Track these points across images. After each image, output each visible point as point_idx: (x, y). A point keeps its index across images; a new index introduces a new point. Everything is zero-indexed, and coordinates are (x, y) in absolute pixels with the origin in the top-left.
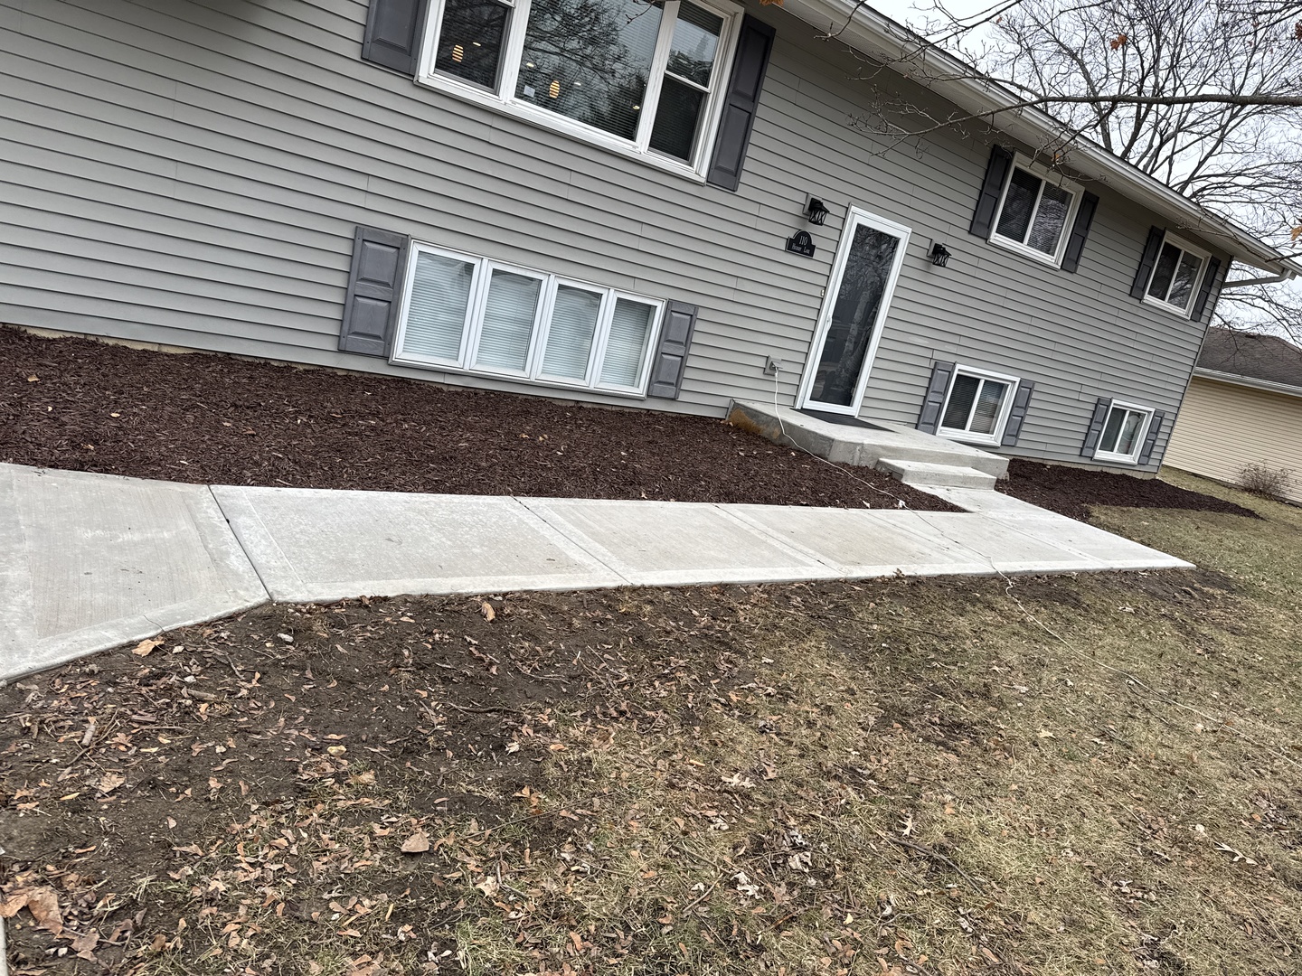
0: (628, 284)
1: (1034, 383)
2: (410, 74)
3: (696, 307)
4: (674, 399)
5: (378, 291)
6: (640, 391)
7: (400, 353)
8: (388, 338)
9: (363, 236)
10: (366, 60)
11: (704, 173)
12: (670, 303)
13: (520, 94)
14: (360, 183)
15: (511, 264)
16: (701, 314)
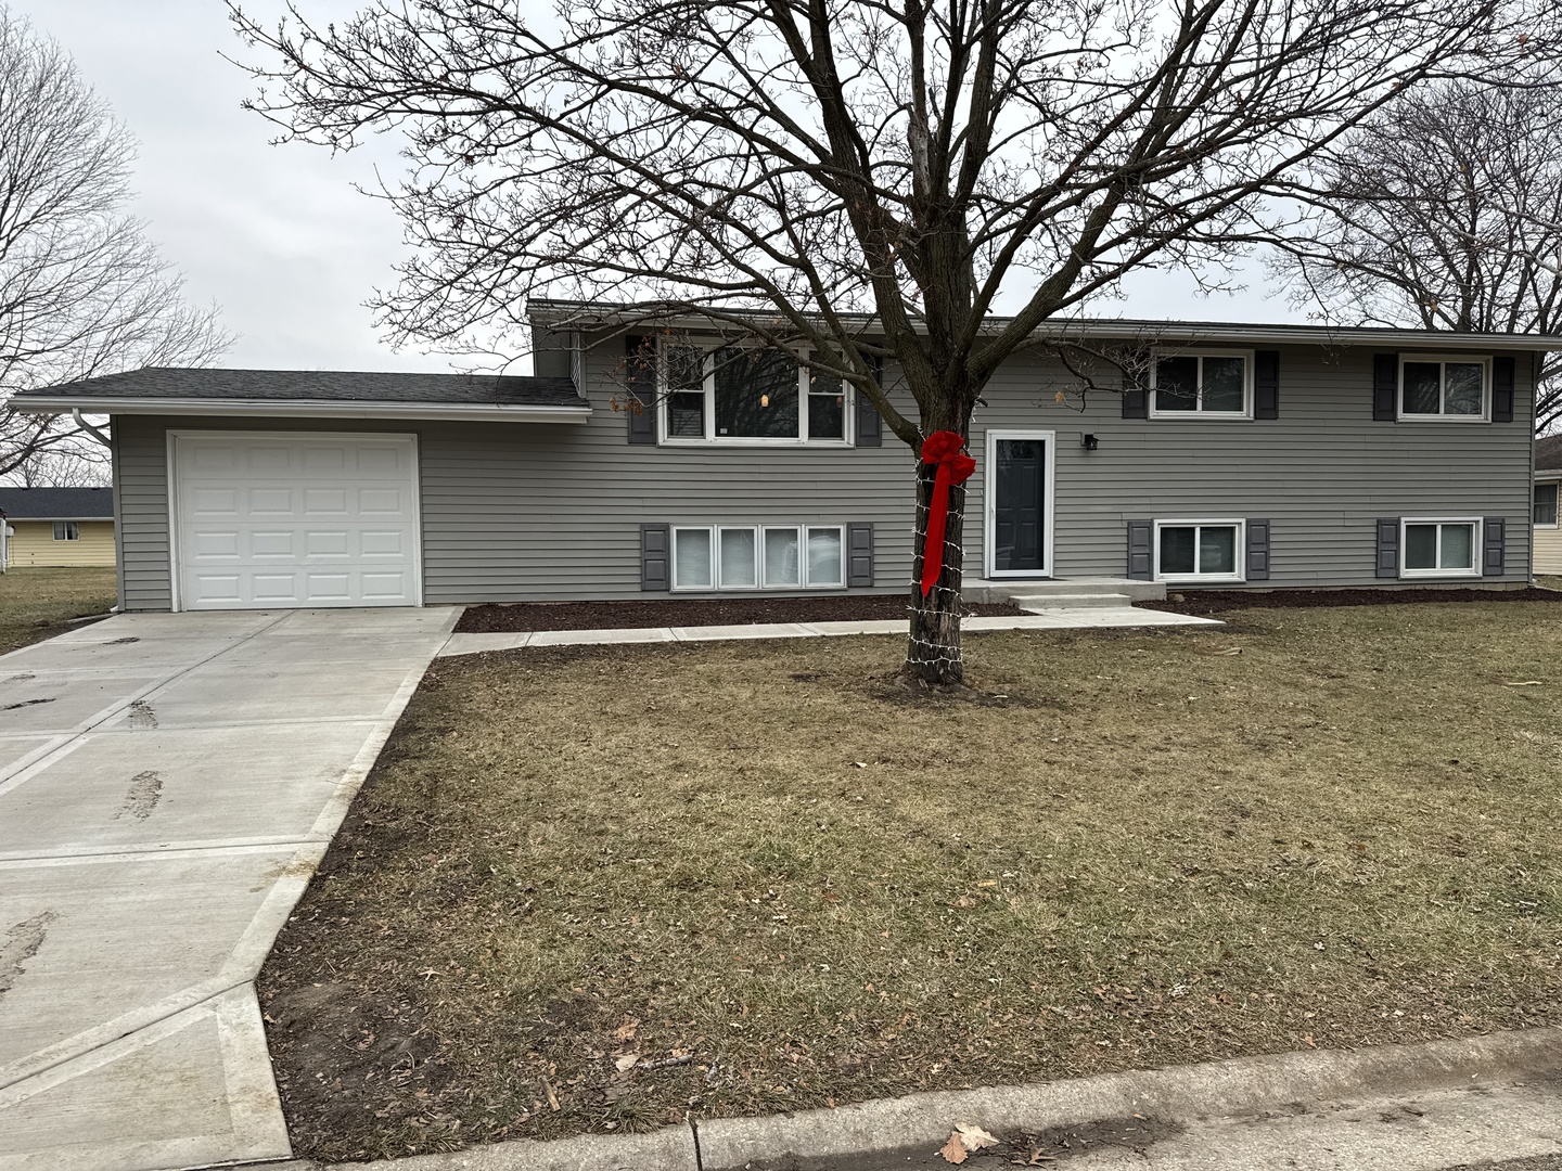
0: (815, 519)
1: (1268, 520)
2: (654, 442)
3: (871, 523)
4: (872, 586)
5: (657, 555)
6: (842, 584)
7: (676, 587)
8: (667, 579)
9: (645, 528)
10: (631, 443)
11: (852, 441)
12: (849, 524)
13: (718, 434)
14: (639, 503)
15: (731, 524)
16: (876, 527)
